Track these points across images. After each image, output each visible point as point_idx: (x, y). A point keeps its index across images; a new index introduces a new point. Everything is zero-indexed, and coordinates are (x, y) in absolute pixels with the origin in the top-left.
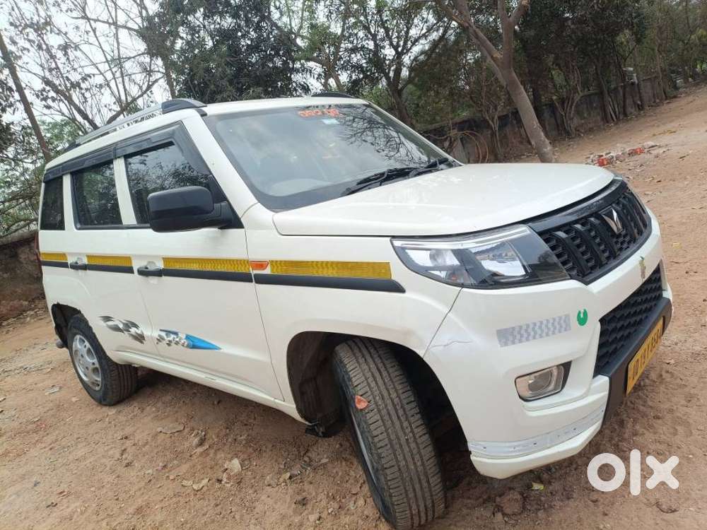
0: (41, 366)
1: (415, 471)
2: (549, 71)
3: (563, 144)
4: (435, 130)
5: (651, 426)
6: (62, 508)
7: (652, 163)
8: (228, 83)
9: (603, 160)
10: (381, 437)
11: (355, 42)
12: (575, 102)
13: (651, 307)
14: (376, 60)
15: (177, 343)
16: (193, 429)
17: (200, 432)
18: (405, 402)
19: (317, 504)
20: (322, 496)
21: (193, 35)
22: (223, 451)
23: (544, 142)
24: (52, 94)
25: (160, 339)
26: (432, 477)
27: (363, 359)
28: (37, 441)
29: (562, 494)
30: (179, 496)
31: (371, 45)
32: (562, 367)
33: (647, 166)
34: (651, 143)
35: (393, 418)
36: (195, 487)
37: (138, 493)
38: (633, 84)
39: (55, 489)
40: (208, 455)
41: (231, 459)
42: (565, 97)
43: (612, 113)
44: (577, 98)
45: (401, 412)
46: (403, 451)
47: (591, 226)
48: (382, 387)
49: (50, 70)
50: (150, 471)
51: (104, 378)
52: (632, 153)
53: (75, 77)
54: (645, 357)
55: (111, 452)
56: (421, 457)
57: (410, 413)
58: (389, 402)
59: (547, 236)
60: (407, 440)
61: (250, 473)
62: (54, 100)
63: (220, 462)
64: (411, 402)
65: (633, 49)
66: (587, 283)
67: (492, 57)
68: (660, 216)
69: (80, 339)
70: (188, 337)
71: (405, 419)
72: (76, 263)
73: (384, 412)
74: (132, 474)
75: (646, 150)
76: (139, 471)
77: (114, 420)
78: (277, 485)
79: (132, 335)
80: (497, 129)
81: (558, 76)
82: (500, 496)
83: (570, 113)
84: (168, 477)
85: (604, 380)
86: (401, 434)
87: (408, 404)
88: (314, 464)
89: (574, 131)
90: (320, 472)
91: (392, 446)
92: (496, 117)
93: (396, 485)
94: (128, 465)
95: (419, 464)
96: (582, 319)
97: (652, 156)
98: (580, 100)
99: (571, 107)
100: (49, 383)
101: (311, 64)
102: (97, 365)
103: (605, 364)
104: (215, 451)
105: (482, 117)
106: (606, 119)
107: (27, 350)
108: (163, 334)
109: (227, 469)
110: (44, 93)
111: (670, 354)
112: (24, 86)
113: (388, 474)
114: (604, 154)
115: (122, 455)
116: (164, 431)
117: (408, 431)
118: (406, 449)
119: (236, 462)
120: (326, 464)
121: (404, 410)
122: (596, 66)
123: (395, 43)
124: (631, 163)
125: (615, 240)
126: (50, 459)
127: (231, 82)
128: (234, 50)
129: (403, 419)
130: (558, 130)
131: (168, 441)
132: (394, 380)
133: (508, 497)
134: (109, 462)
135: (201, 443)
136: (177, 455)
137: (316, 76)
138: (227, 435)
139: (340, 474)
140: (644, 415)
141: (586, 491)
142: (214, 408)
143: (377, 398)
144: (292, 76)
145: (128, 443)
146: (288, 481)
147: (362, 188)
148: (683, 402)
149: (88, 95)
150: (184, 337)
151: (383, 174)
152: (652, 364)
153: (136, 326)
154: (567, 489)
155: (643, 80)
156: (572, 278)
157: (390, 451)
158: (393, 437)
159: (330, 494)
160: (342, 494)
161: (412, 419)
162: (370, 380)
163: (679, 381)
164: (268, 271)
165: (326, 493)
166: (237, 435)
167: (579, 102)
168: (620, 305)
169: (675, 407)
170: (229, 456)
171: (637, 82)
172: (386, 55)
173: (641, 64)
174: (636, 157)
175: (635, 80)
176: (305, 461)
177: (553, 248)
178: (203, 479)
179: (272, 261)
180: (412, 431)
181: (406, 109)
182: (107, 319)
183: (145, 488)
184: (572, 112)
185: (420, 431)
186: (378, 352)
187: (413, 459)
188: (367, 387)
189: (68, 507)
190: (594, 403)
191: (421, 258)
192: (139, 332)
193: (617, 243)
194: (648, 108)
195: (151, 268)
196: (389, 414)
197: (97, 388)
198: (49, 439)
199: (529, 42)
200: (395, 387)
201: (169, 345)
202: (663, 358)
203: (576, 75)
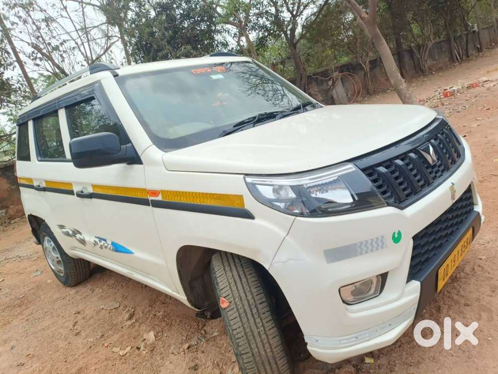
0: (31, 255)
1: (265, 356)
2: (409, 25)
3: (419, 80)
4: (322, 73)
5: (462, 312)
6: (27, 367)
7: (484, 95)
8: (166, 43)
9: (447, 93)
10: (238, 330)
11: (261, 8)
12: (429, 48)
13: (462, 220)
14: (278, 21)
15: (106, 247)
16: (126, 307)
17: (130, 309)
18: (258, 302)
19: (205, 370)
20: (209, 363)
21: (140, 7)
22: (145, 324)
23: (401, 81)
24: (39, 55)
25: (95, 243)
26: (279, 360)
27: (229, 268)
28: (19, 313)
29: (387, 367)
30: (110, 360)
31: (273, 10)
32: (380, 277)
33: (481, 97)
34: (485, 79)
35: (249, 315)
36: (121, 353)
37: (81, 357)
38: (474, 32)
39: (24, 351)
40: (134, 327)
41: (149, 331)
42: (421, 44)
43: (457, 54)
44: (430, 44)
45: (254, 311)
46: (255, 340)
47: (410, 160)
48: (241, 291)
49: (38, 38)
50: (92, 340)
51: (65, 268)
52: (469, 86)
53: (54, 43)
54: (454, 261)
55: (66, 324)
56: (270, 345)
57: (261, 311)
58: (246, 303)
59: (371, 171)
60: (259, 332)
61: (161, 343)
62: (41, 59)
63: (141, 333)
64: (263, 302)
65: (475, 5)
66: (402, 209)
67: (361, 17)
68: (486, 137)
69: (48, 240)
70: (113, 244)
71: (257, 316)
72: (39, 186)
73: (241, 311)
74: (79, 340)
75: (480, 85)
76: (84, 339)
77: (72, 298)
78: (179, 353)
79: (77, 239)
80: (368, 70)
81: (415, 28)
82: (339, 369)
83: (425, 56)
84: (103, 344)
85: (416, 285)
86: (254, 328)
87: (260, 304)
88: (208, 336)
89: (427, 70)
90: (211, 343)
91: (247, 338)
92: (368, 62)
93: (251, 367)
94: (77, 334)
95: (268, 350)
96: (397, 238)
97: (485, 89)
98: (432, 46)
99: (425, 52)
100: (34, 268)
101: (229, 26)
102: (60, 259)
103: (418, 271)
104: (140, 324)
105: (357, 62)
106: (452, 59)
107: (24, 242)
108: (97, 240)
109: (145, 339)
110: (33, 55)
111: (483, 252)
112: (18, 50)
113: (244, 358)
114: (448, 88)
115: (75, 326)
116: (105, 308)
117: (260, 325)
118: (258, 340)
119: (151, 335)
120: (216, 336)
121: (257, 309)
122: (445, 20)
123: (291, 9)
124: (468, 95)
125: (429, 170)
126: (25, 328)
127: (169, 42)
128: (171, 19)
129: (256, 316)
130: (415, 69)
131: (108, 315)
132: (251, 285)
133: (345, 370)
134: (64, 332)
135: (130, 318)
136: (113, 326)
137: (233, 35)
138: (149, 312)
139: (225, 345)
140: (457, 302)
141: (406, 365)
142: (142, 290)
143: (237, 299)
144: (215, 36)
145: (80, 317)
146: (186, 351)
147: (237, 130)
148: (489, 293)
149: (64, 55)
150: (110, 243)
151: (255, 118)
152: (468, 259)
153: (80, 233)
154: (391, 363)
155: (482, 29)
156: (389, 205)
157: (246, 341)
158: (248, 330)
159: (216, 362)
160: (225, 361)
161: (263, 316)
162: (232, 285)
163: (487, 275)
164: (159, 198)
165: (212, 361)
166: (157, 311)
167: (432, 48)
168: (433, 222)
169: (482, 296)
170: (149, 328)
171: (477, 30)
172: (285, 17)
173: (480, 17)
174: (472, 90)
175: (476, 29)
176: (202, 334)
177: (374, 181)
178: (127, 347)
179: (162, 191)
180: (263, 326)
181: (300, 58)
182: (62, 227)
183: (86, 353)
184: (426, 56)
185: (269, 325)
186: (241, 262)
187: (264, 347)
188: (230, 291)
189: (31, 367)
190: (407, 304)
191: (267, 192)
192: (82, 237)
193: (430, 173)
194: (485, 50)
195: (85, 192)
196: (245, 312)
197: (62, 275)
198: (27, 312)
199: (393, 3)
200: (251, 291)
201: (101, 248)
202: (477, 254)
203: (429, 28)
